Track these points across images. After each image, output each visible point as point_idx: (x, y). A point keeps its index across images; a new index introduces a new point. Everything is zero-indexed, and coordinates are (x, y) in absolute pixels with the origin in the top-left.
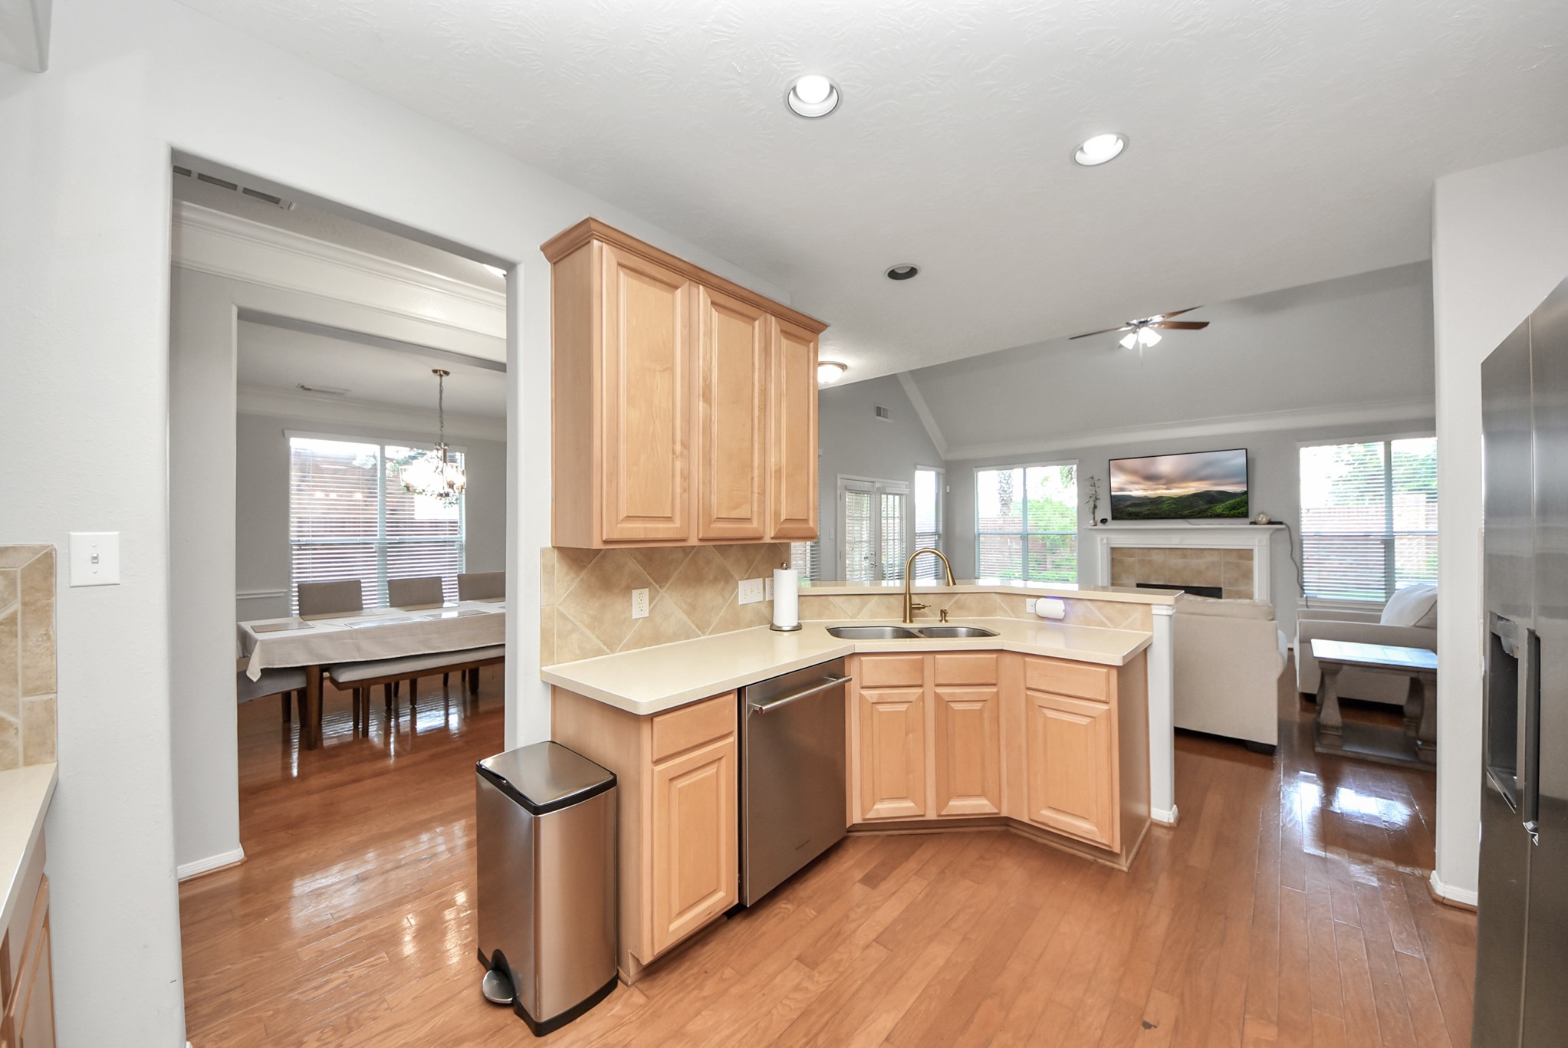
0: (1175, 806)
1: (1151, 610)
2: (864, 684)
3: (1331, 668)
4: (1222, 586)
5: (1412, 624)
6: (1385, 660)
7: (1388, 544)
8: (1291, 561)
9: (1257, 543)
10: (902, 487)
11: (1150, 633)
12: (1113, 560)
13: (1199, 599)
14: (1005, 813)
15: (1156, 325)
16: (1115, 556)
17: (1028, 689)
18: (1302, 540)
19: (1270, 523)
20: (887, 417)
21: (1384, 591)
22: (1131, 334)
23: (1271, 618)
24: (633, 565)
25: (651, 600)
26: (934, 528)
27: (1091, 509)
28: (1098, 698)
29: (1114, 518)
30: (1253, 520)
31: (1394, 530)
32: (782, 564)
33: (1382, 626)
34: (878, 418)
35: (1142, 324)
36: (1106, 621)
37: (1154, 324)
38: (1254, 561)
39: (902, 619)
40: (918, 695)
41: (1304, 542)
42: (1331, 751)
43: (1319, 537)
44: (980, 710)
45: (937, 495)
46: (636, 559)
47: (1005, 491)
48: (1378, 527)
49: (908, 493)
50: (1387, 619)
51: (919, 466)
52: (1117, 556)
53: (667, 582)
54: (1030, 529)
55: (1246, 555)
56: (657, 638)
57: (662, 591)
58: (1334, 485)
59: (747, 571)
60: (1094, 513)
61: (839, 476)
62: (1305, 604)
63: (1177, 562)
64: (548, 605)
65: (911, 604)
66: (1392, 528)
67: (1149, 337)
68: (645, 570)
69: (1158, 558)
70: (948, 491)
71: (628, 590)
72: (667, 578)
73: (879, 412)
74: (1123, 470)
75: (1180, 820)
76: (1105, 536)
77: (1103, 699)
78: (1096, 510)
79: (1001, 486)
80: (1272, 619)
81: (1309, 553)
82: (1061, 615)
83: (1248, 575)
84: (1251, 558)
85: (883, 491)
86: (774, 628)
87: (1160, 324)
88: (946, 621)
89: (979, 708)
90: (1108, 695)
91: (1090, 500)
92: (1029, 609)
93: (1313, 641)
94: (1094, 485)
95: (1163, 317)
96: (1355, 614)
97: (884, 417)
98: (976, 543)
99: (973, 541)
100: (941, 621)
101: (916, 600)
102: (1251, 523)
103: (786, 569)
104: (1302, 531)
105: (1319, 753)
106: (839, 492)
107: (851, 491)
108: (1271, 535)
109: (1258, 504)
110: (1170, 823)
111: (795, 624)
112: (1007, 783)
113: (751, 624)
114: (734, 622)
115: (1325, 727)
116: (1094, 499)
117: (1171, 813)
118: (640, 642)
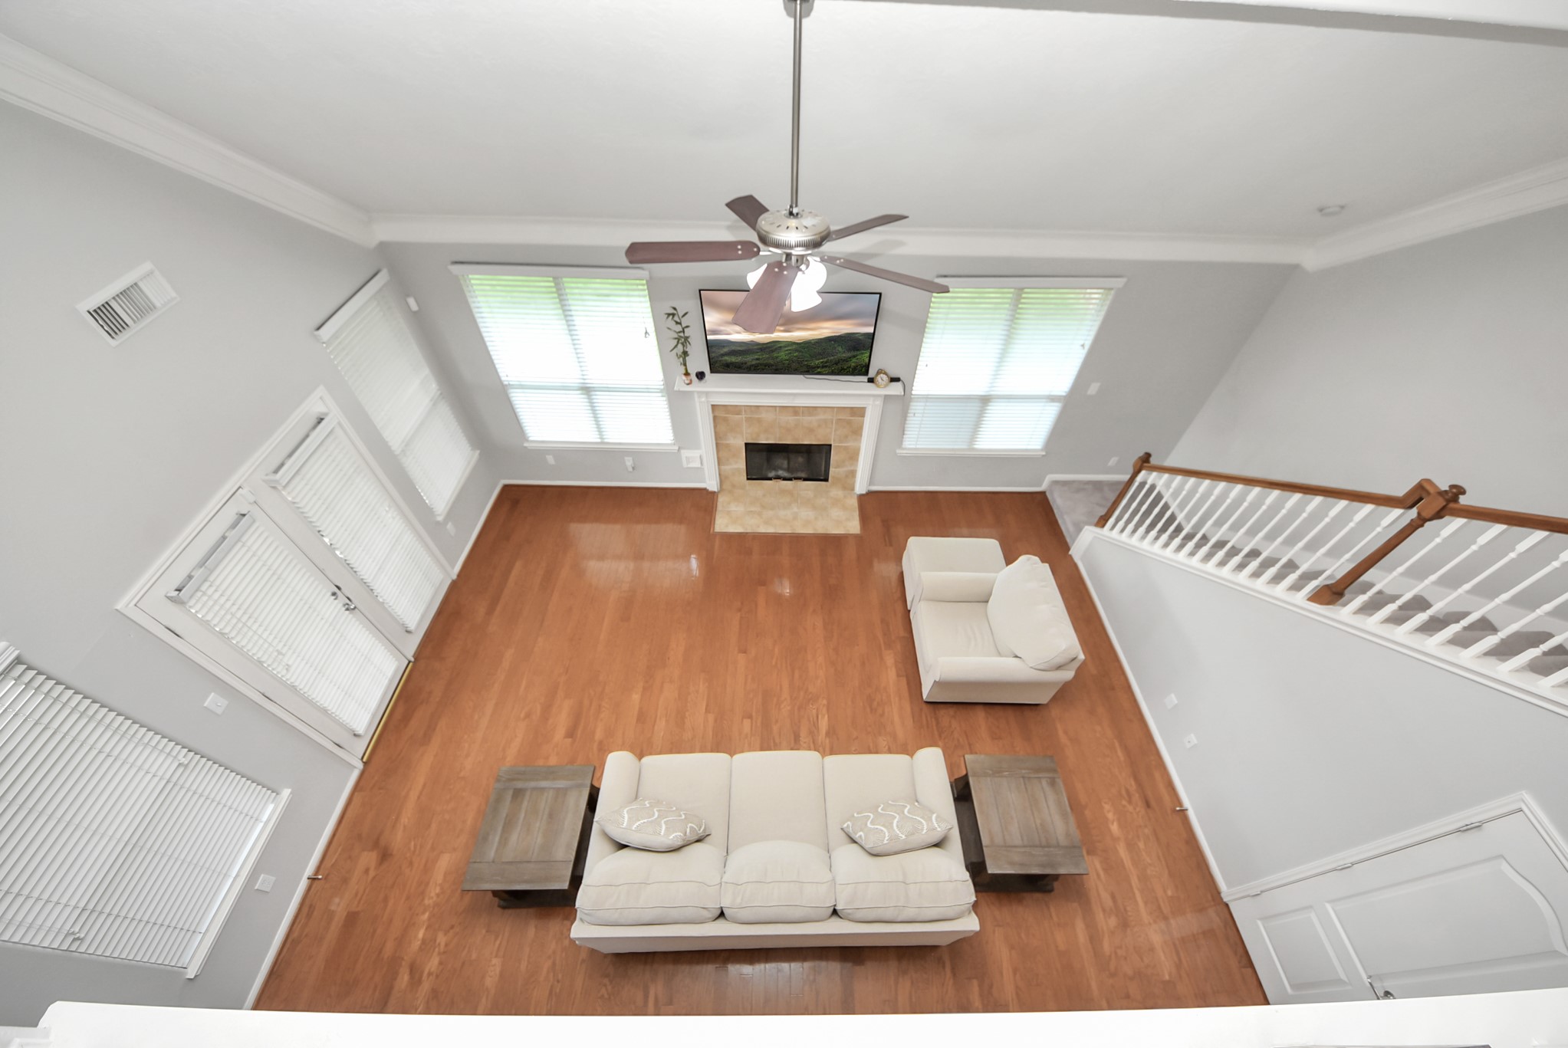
16: (717, 414)
38: (865, 418)
74: (717, 306)
84: (863, 416)
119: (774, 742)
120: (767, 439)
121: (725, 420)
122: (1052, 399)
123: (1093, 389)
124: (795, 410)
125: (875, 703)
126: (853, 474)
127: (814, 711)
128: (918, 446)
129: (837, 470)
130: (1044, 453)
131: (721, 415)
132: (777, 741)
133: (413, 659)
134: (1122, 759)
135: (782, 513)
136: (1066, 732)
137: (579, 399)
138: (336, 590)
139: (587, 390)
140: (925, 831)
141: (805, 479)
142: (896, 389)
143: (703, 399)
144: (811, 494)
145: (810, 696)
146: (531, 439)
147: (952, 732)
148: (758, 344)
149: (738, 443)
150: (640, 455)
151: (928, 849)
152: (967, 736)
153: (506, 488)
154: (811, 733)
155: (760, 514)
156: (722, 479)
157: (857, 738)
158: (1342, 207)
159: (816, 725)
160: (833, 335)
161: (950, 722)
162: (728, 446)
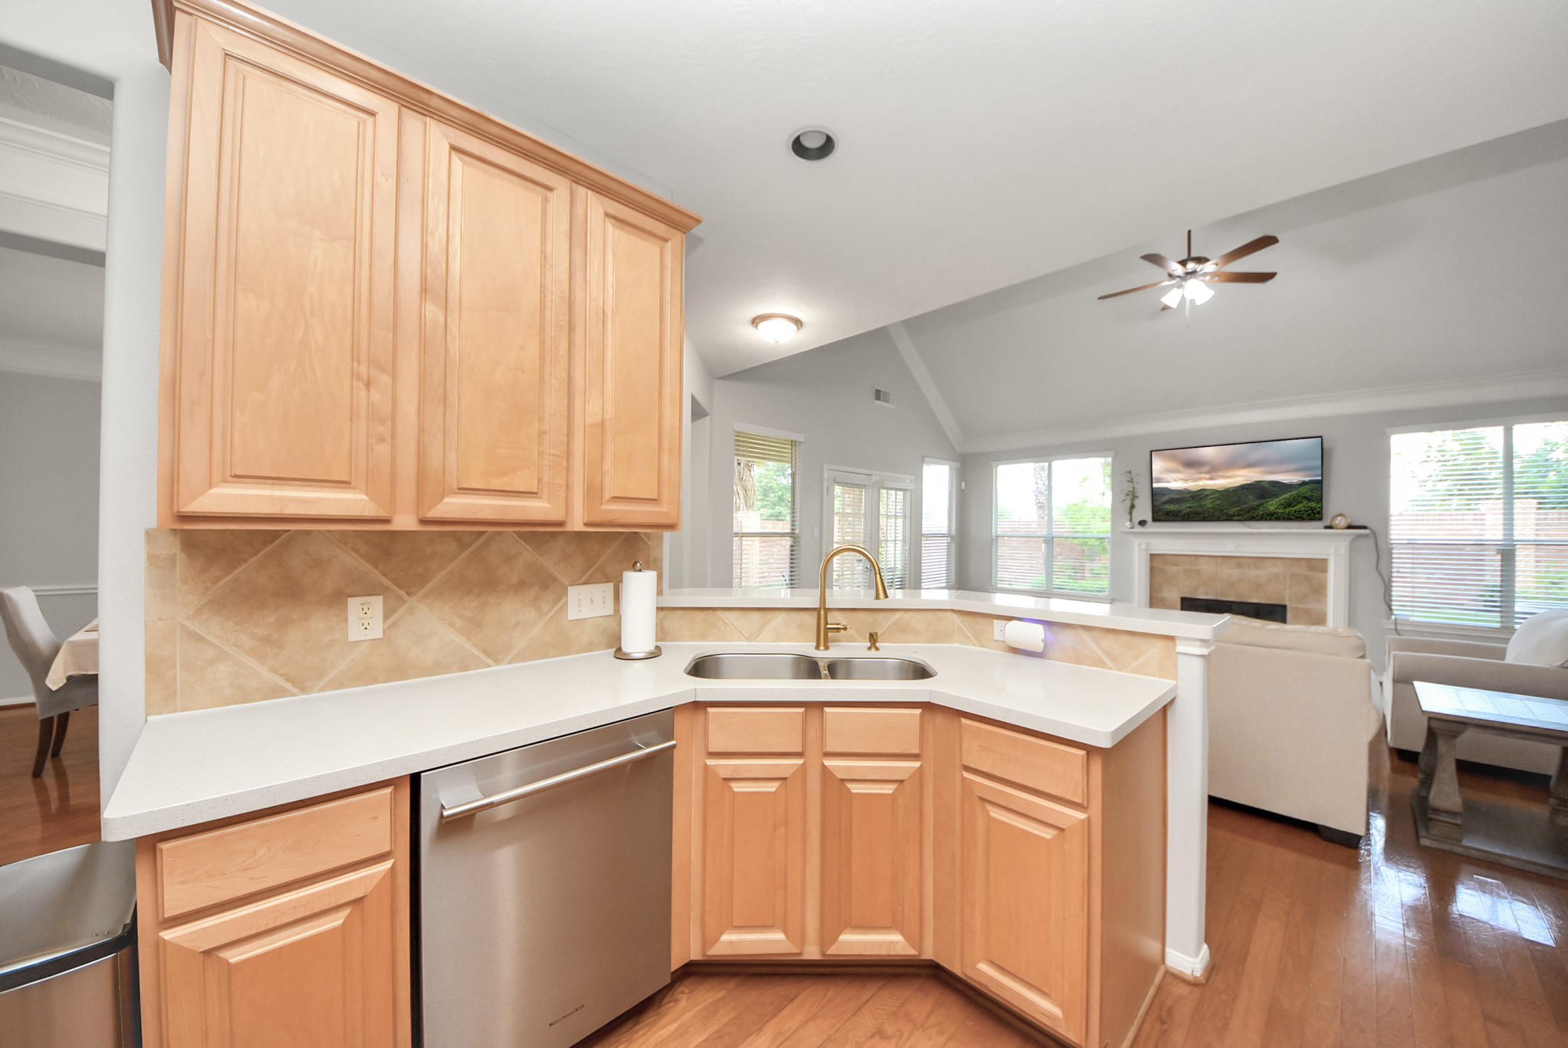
0: (1205, 947)
1: (1175, 647)
2: (712, 749)
3: (1443, 728)
4: (1287, 603)
5: (1559, 664)
6: (1534, 721)
7: (1507, 555)
8: (1377, 575)
9: (1332, 552)
10: (908, 481)
11: (1172, 683)
12: (1152, 569)
13: (1256, 623)
14: (928, 954)
15: (1208, 278)
17: (967, 768)
18: (1391, 549)
19: (1350, 527)
20: (888, 402)
21: (1499, 614)
22: (1175, 290)
23: (1361, 654)
24: (348, 559)
25: (388, 614)
26: (946, 529)
27: (1128, 509)
28: (1069, 797)
29: (1155, 520)
30: (1328, 524)
31: (1515, 538)
32: (635, 564)
33: (1506, 664)
34: (877, 402)
35: (1189, 276)
36: (1106, 660)
37: (1205, 274)
39: (815, 644)
40: (796, 768)
41: (1394, 551)
42: (1445, 847)
43: (1411, 544)
44: (892, 795)
45: (950, 492)
46: (357, 551)
47: (1042, 493)
48: (1494, 533)
49: (912, 488)
50: (1516, 654)
51: (926, 459)
52: (1157, 563)
53: (422, 587)
54: (1055, 532)
55: (1319, 566)
56: (400, 671)
57: (412, 601)
58: (1421, 486)
59: (584, 572)
60: (1131, 513)
61: (826, 467)
62: (1393, 627)
63: (1230, 572)
64: (160, 620)
65: (827, 623)
66: (1512, 535)
67: (1199, 291)
68: (376, 568)
69: (1207, 568)
70: (963, 487)
71: (338, 599)
72: (423, 579)
73: (878, 395)
75: (1212, 969)
76: (1143, 540)
77: (1079, 801)
78: (1134, 511)
79: (1037, 488)
80: (1363, 657)
81: (1400, 564)
82: (1039, 647)
83: (1320, 590)
85: (880, 486)
86: (620, 655)
87: (1213, 274)
88: (877, 649)
89: (891, 792)
90: (1088, 795)
91: (1127, 500)
92: (997, 636)
93: (1416, 684)
94: (1131, 481)
95: (1217, 264)
96: (1468, 645)
97: (884, 401)
98: (994, 547)
99: (990, 544)
100: (869, 649)
101: (834, 619)
102: (1327, 527)
103: (640, 571)
104: (1392, 537)
105: (1425, 847)
106: (825, 485)
107: (839, 483)
108: (1352, 542)
109: (1335, 502)
110: (1195, 977)
111: (651, 647)
112: (934, 909)
113: (590, 647)
114: (561, 644)
115: (1436, 810)
116: (1131, 497)
117: (1197, 960)
118: (364, 675)
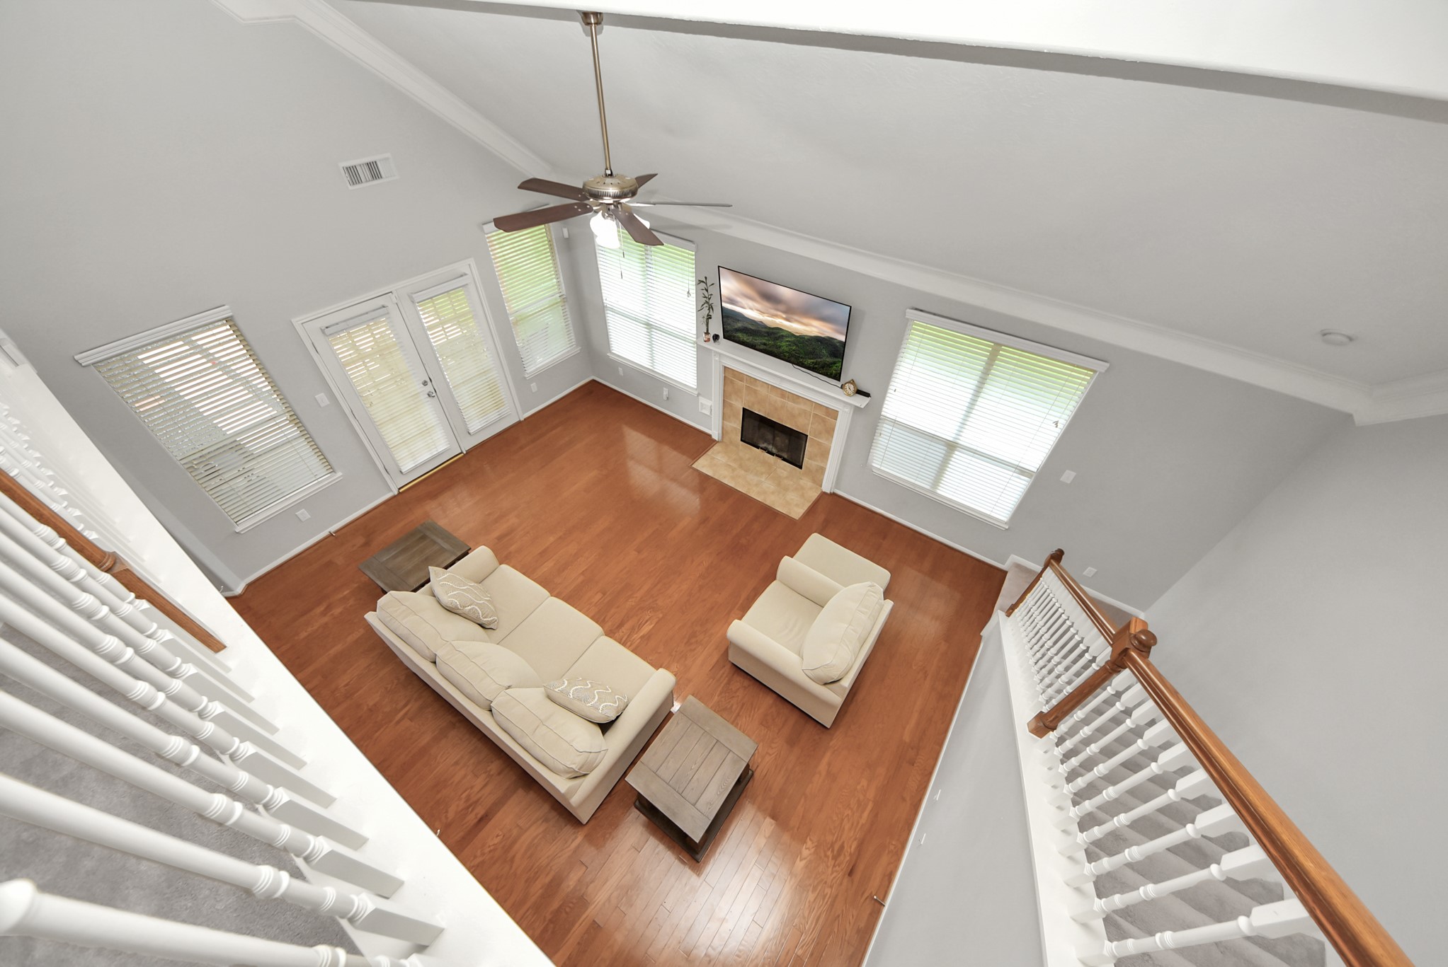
119: (604, 619)
120: (759, 411)
121: (732, 382)
122: (1022, 471)
123: (1068, 476)
124: (783, 394)
125: (693, 640)
126: (822, 470)
127: (648, 617)
128: (882, 468)
129: (810, 461)
130: (1007, 527)
131: (730, 376)
132: (606, 619)
133: (465, 452)
134: (863, 821)
135: (750, 477)
136: (829, 764)
137: (643, 330)
138: (428, 380)
139: (649, 326)
140: (590, 705)
141: (784, 459)
142: (861, 401)
143: (717, 359)
144: (785, 474)
145: (655, 605)
146: (613, 351)
147: (733, 697)
148: (766, 327)
149: (739, 406)
150: (674, 389)
151: (587, 722)
152: (742, 708)
153: (593, 381)
154: (633, 629)
155: (734, 470)
156: (724, 432)
157: (660, 653)
158: (1351, 339)
159: (640, 627)
160: (820, 335)
161: (738, 689)
162: (731, 405)
